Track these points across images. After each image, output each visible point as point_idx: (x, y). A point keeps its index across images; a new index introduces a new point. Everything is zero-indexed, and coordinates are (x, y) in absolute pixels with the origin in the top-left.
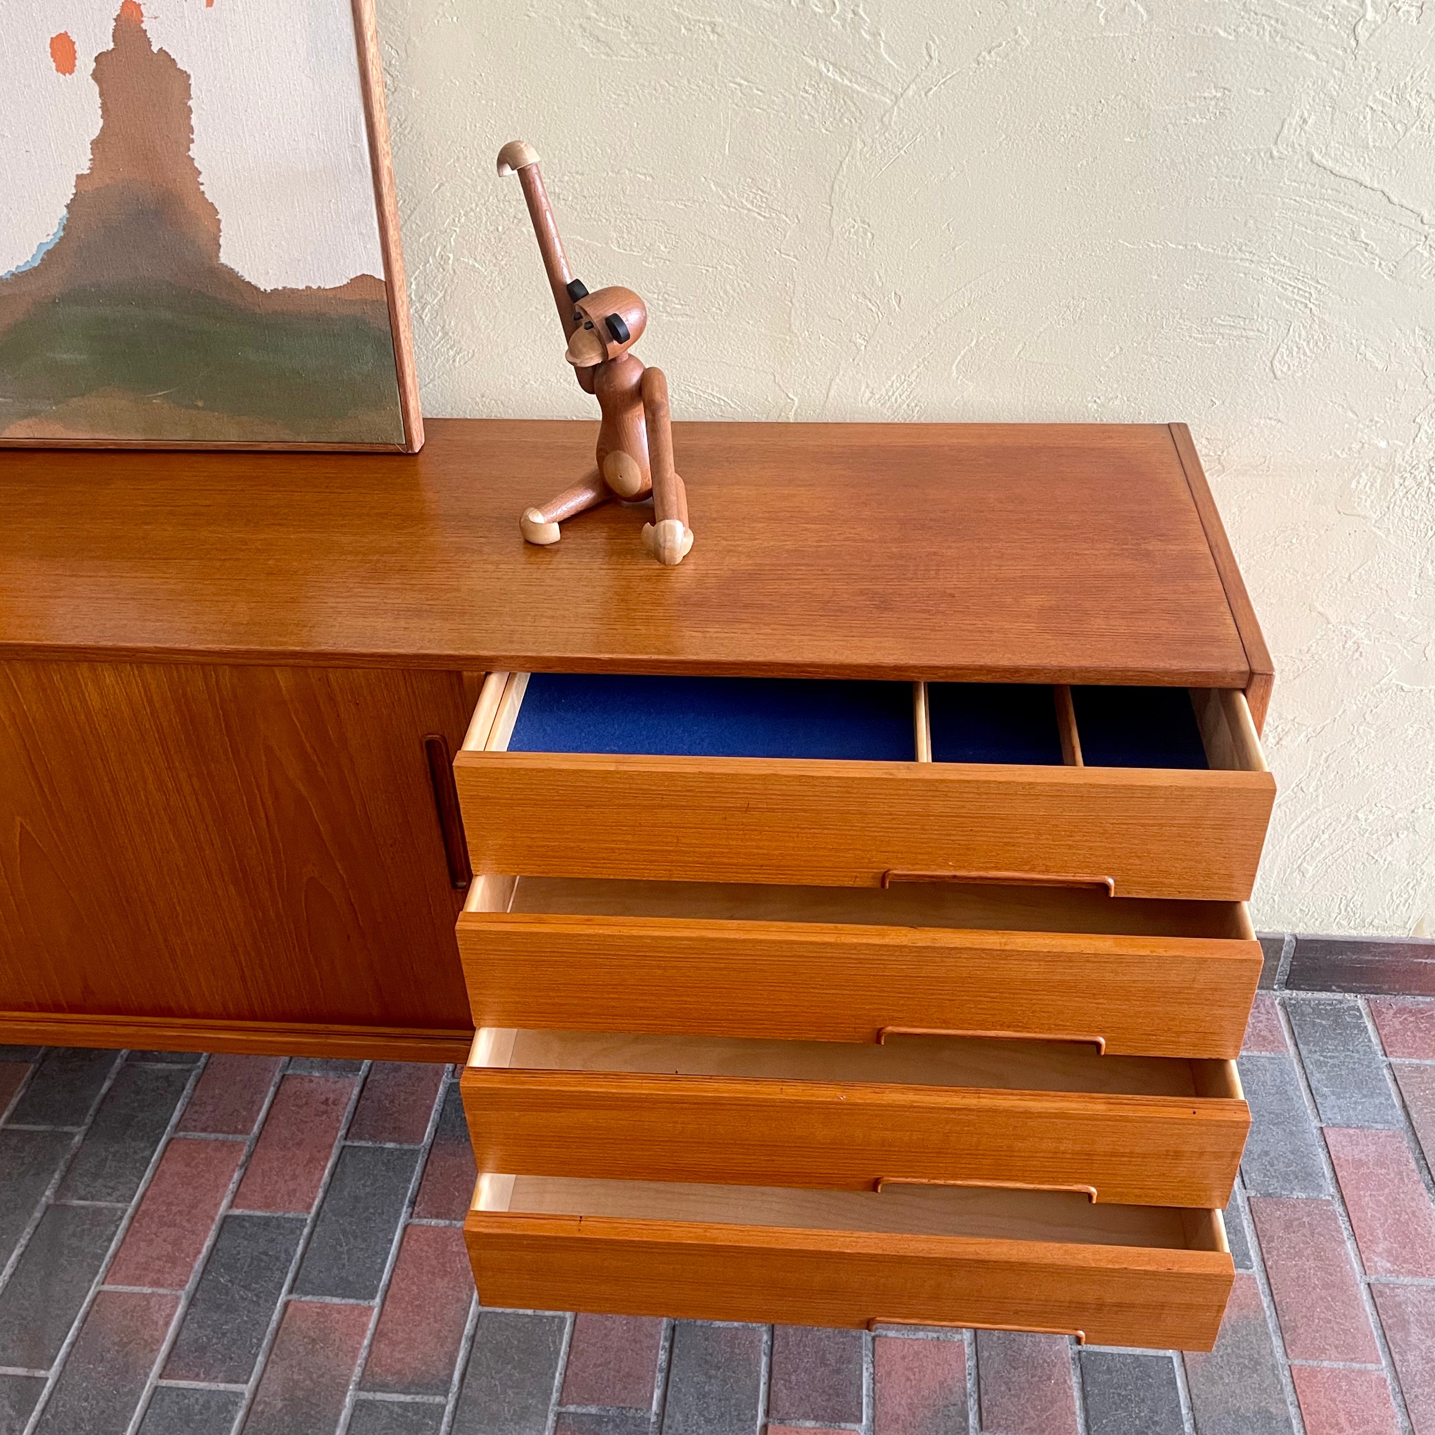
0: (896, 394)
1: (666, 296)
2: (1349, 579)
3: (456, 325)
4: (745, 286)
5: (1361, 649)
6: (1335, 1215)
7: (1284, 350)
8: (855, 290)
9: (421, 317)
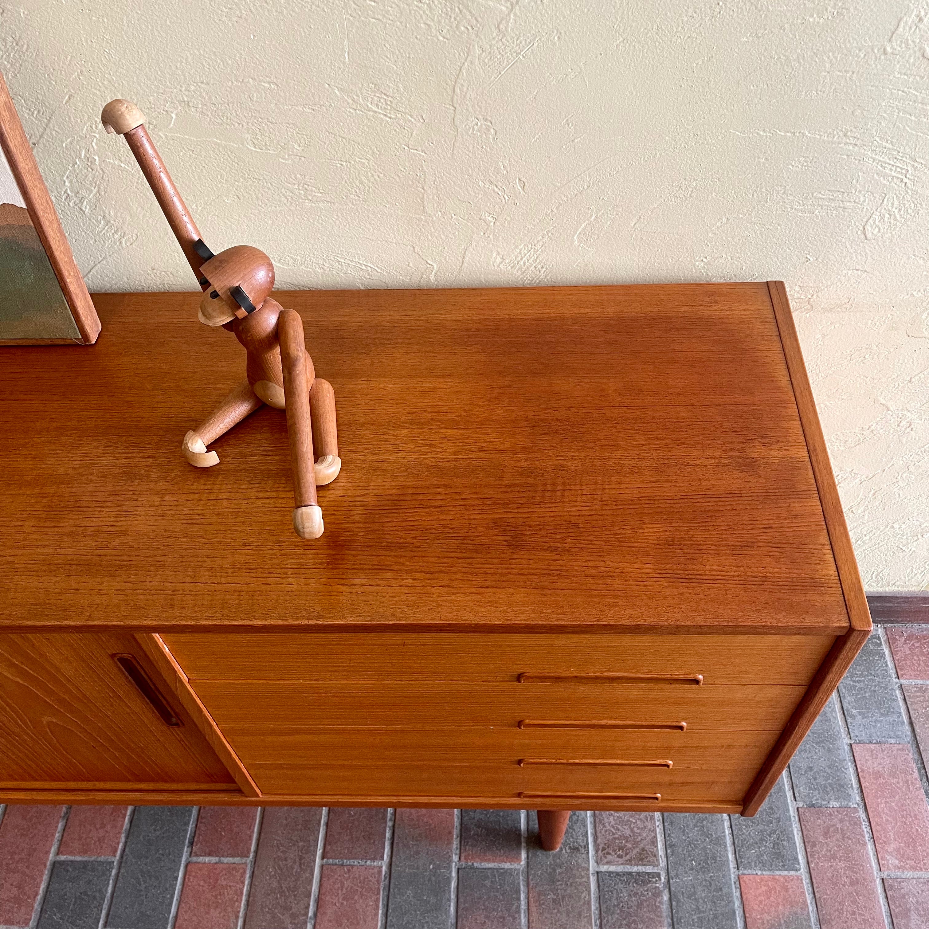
0: (524, 259)
1: (306, 186)
2: (910, 381)
3: (116, 214)
4: (378, 176)
5: (912, 426)
6: (860, 821)
7: (877, 217)
8: (482, 178)
9: (81, 209)
